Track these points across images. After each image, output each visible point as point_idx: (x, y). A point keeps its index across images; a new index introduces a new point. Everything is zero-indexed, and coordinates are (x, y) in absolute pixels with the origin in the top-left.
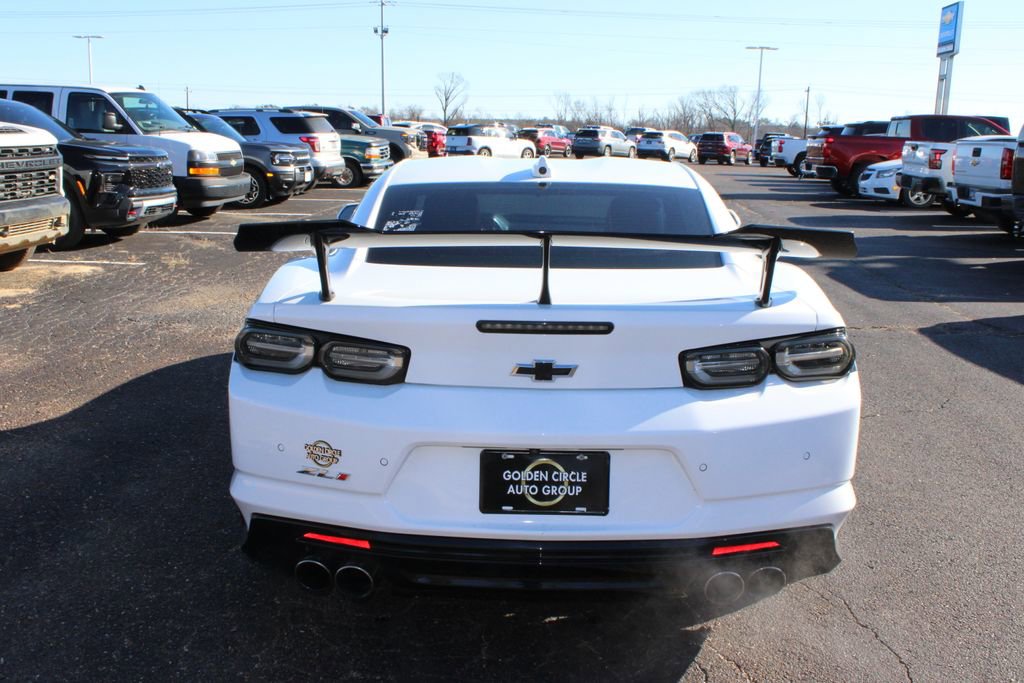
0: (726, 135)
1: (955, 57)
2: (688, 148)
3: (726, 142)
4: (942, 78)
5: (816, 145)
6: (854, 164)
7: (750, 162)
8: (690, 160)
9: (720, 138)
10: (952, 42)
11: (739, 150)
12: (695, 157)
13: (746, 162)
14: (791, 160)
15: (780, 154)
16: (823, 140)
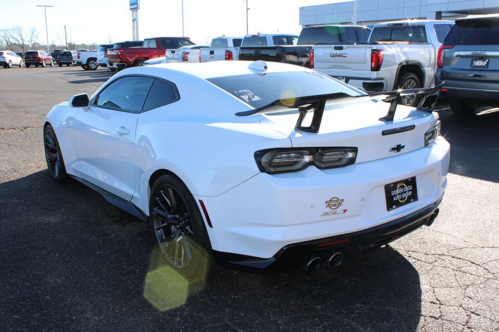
0: (39, 52)
1: (138, 10)
2: (17, 60)
3: (40, 56)
4: (134, 20)
5: (113, 53)
6: (134, 62)
7: (53, 65)
8: (20, 66)
9: (37, 53)
10: (136, 4)
11: (47, 59)
12: (23, 64)
13: (51, 65)
14: (84, 62)
15: (79, 60)
16: (118, 51)
